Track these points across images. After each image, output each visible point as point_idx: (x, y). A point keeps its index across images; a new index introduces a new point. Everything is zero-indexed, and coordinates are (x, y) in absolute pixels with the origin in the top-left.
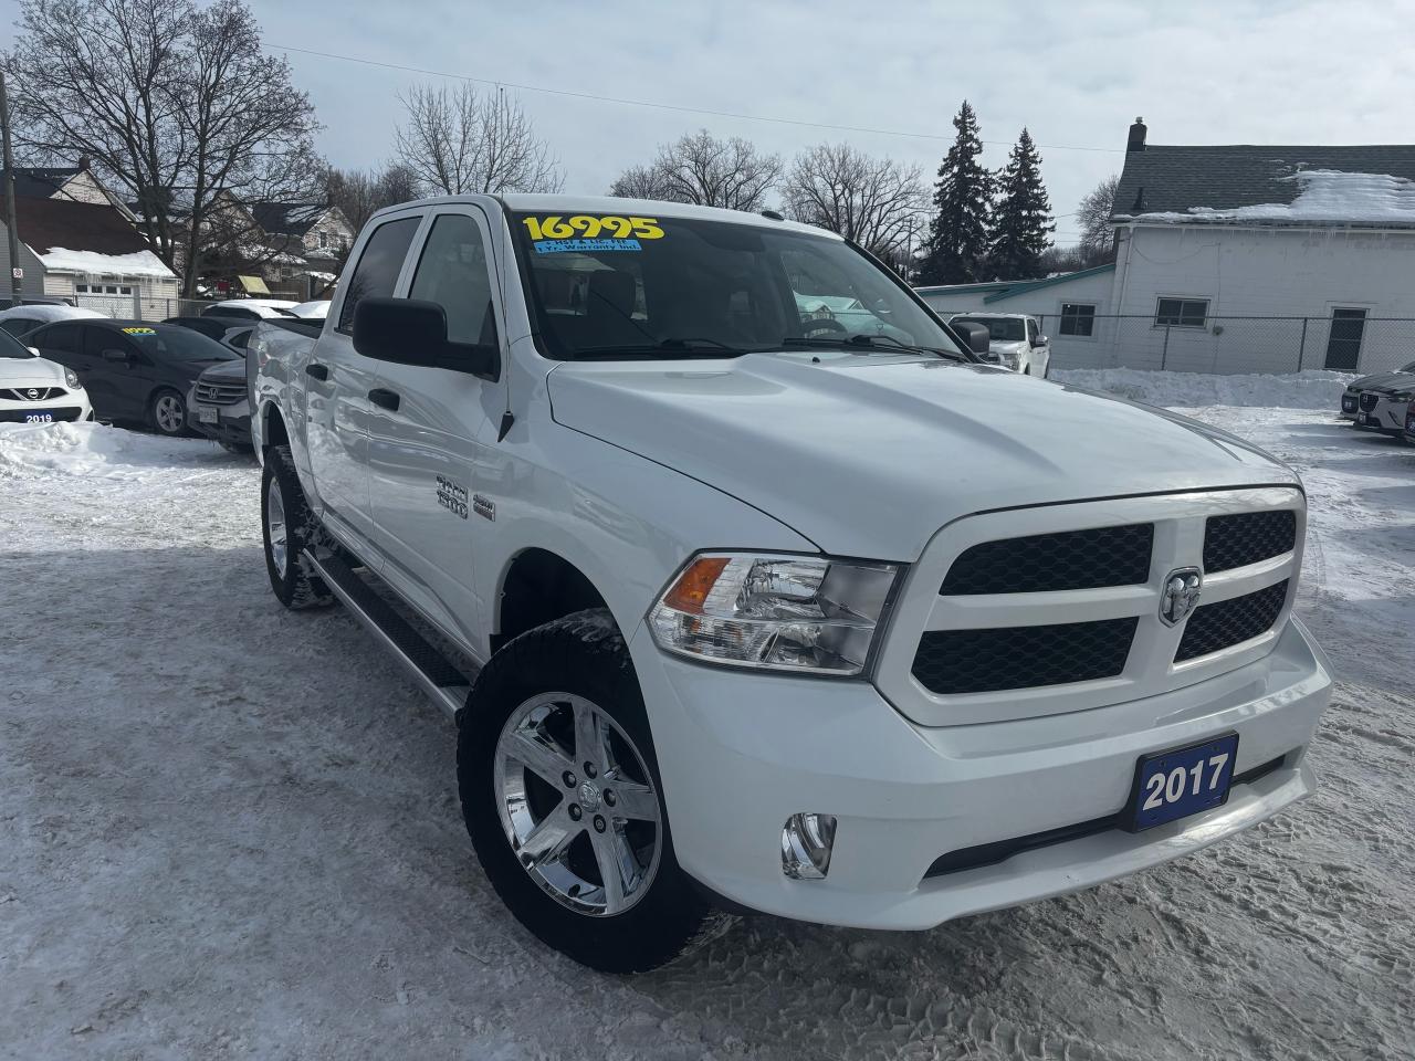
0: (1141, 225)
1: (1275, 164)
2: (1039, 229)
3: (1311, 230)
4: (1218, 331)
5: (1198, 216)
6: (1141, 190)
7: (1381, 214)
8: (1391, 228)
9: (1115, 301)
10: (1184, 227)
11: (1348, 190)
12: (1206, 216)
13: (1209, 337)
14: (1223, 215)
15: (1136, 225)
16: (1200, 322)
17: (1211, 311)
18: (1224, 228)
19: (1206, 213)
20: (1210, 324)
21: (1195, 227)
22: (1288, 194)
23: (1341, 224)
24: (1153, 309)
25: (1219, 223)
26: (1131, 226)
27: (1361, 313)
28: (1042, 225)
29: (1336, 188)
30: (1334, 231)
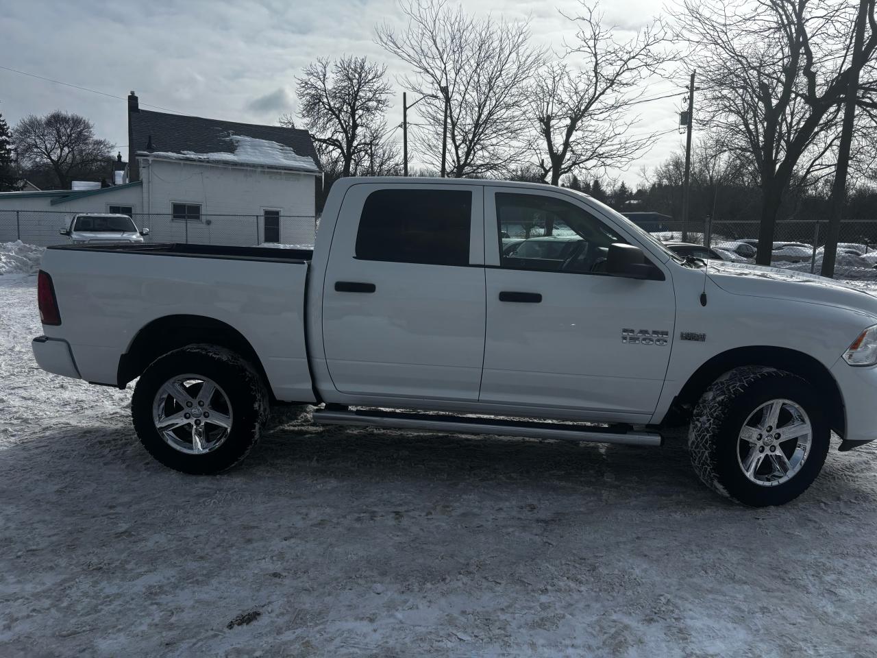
0: (156, 159)
1: (217, 130)
2: (6, 149)
3: (249, 168)
4: (209, 223)
5: (188, 156)
6: (150, 137)
7: (279, 162)
8: (285, 170)
9: (146, 205)
10: (182, 162)
11: (259, 148)
12: (192, 156)
13: (204, 226)
14: (204, 156)
15: (153, 159)
16: (197, 217)
17: (203, 211)
18: (204, 164)
19: (192, 155)
20: (204, 218)
21: (188, 162)
22: (231, 148)
23: (262, 166)
24: (170, 210)
25: (201, 161)
26: (150, 159)
27: (277, 213)
28: (8, 147)
29: (253, 146)
30: (259, 169)
